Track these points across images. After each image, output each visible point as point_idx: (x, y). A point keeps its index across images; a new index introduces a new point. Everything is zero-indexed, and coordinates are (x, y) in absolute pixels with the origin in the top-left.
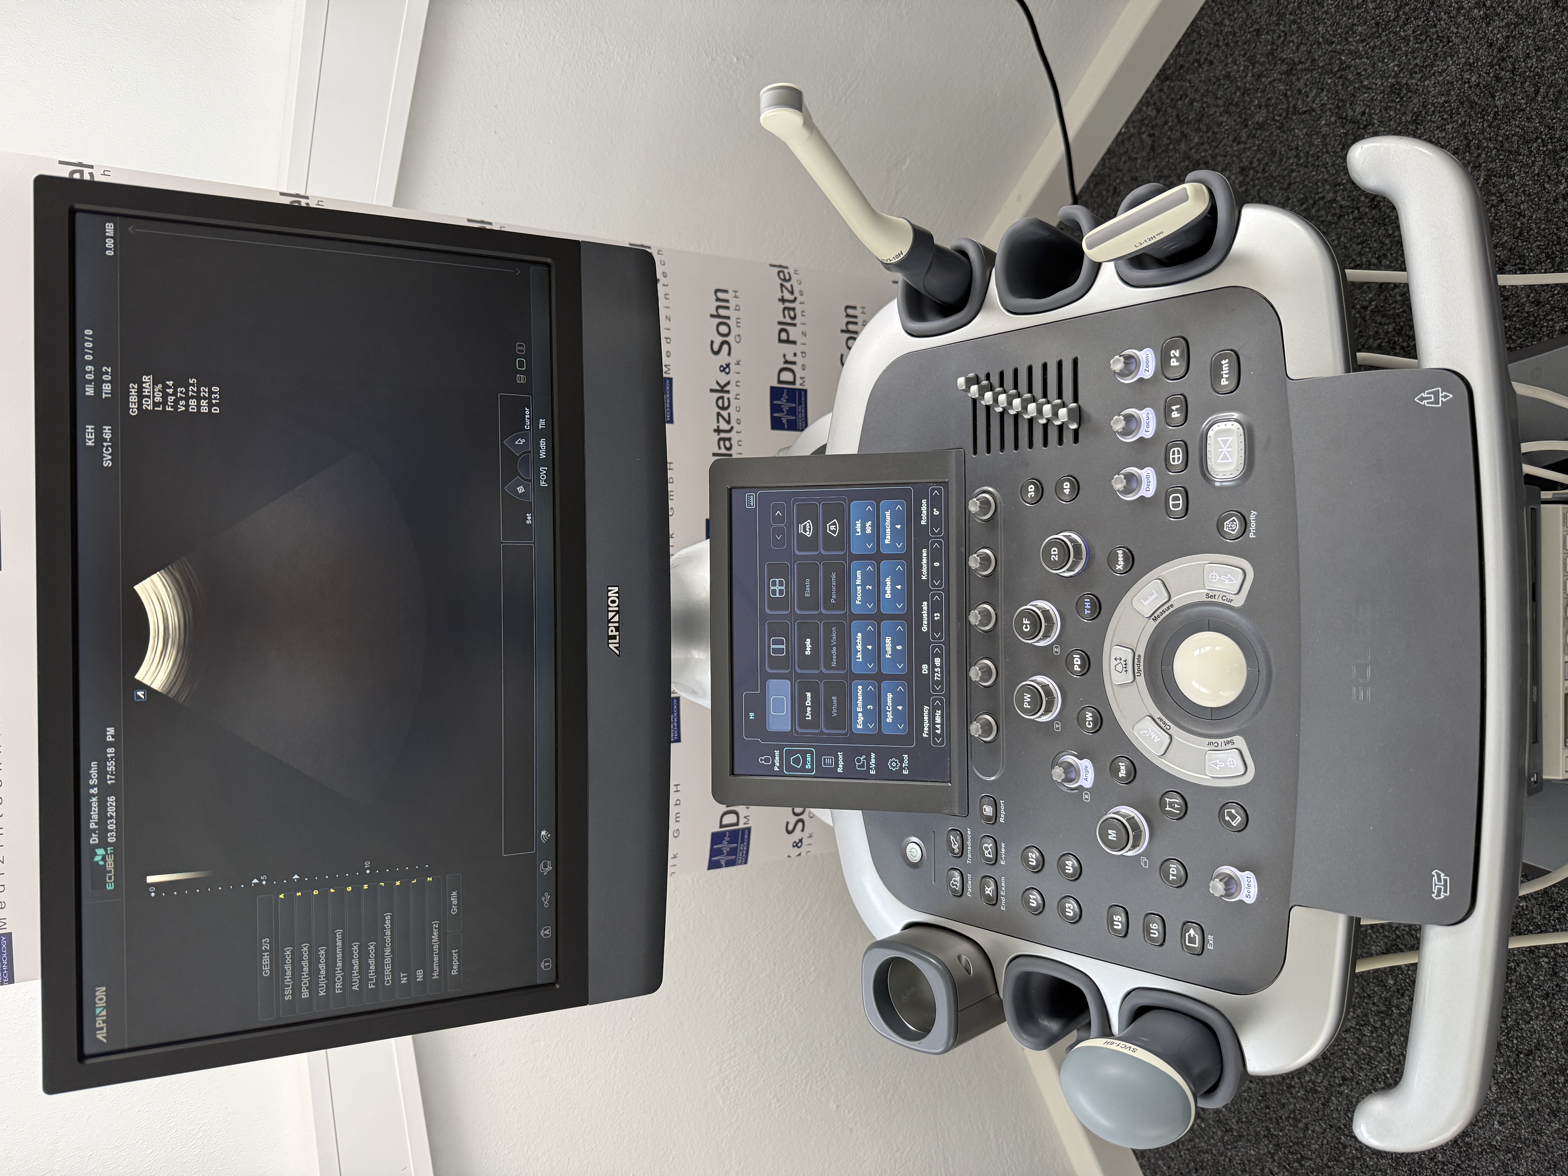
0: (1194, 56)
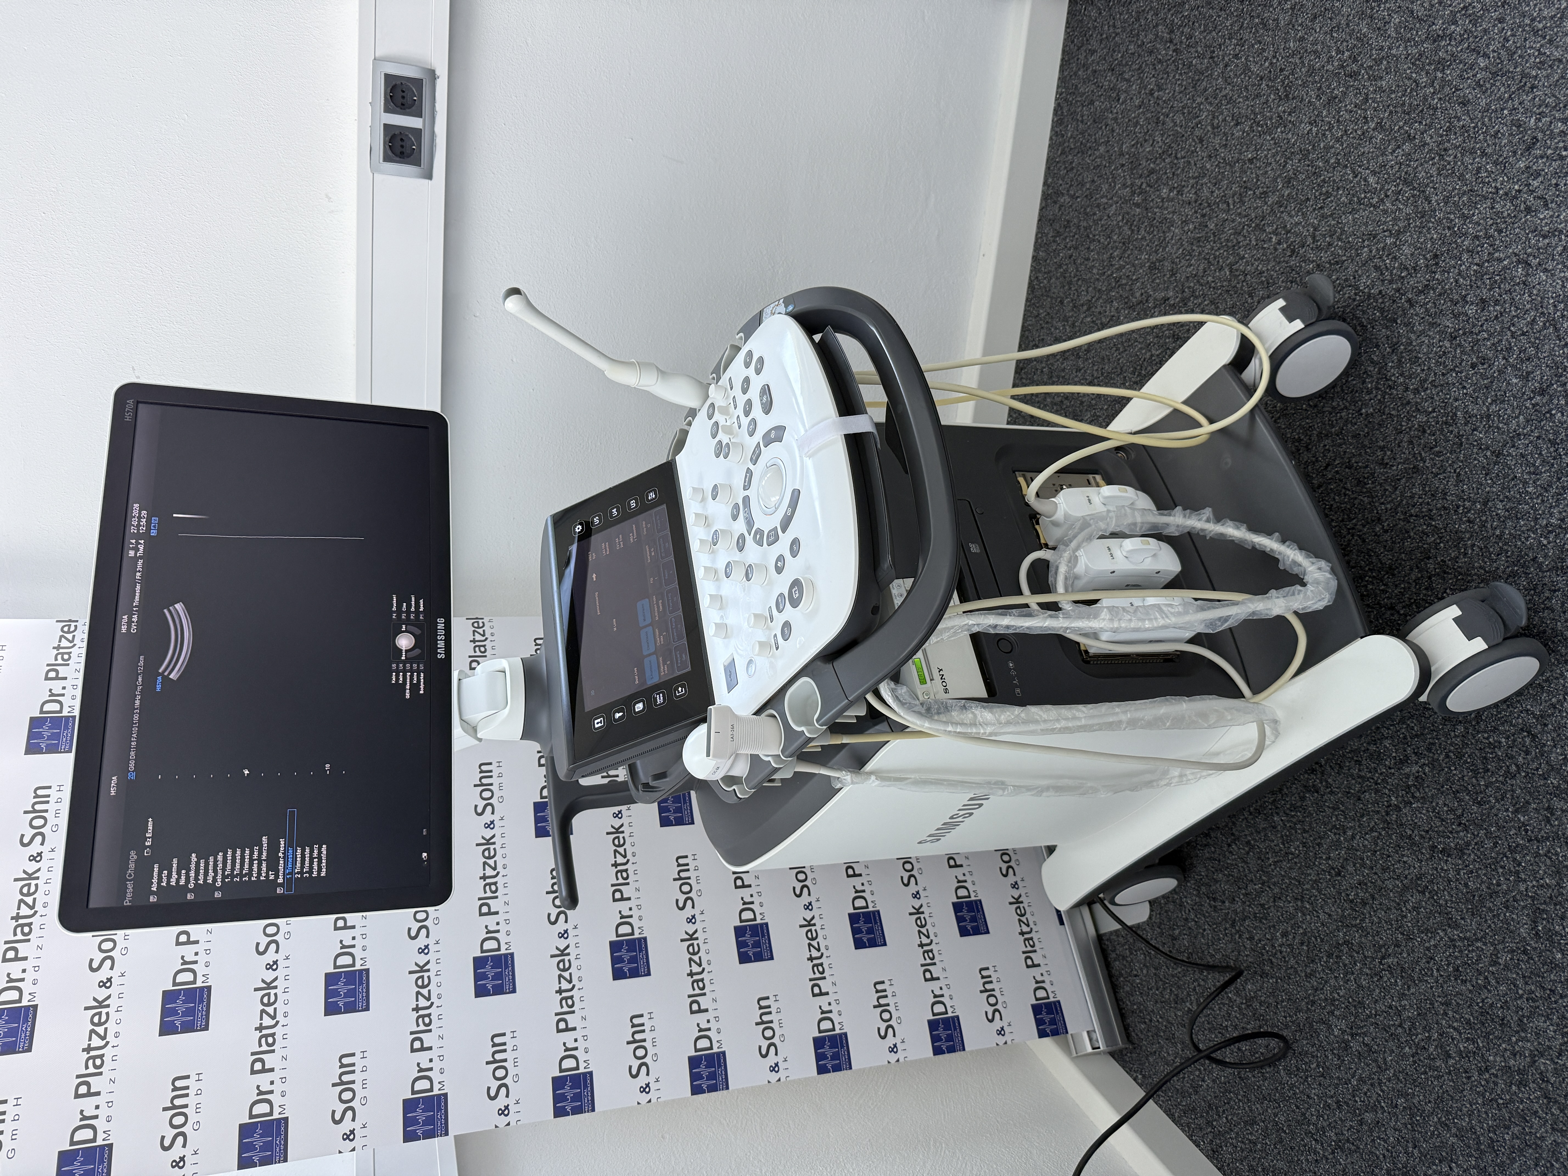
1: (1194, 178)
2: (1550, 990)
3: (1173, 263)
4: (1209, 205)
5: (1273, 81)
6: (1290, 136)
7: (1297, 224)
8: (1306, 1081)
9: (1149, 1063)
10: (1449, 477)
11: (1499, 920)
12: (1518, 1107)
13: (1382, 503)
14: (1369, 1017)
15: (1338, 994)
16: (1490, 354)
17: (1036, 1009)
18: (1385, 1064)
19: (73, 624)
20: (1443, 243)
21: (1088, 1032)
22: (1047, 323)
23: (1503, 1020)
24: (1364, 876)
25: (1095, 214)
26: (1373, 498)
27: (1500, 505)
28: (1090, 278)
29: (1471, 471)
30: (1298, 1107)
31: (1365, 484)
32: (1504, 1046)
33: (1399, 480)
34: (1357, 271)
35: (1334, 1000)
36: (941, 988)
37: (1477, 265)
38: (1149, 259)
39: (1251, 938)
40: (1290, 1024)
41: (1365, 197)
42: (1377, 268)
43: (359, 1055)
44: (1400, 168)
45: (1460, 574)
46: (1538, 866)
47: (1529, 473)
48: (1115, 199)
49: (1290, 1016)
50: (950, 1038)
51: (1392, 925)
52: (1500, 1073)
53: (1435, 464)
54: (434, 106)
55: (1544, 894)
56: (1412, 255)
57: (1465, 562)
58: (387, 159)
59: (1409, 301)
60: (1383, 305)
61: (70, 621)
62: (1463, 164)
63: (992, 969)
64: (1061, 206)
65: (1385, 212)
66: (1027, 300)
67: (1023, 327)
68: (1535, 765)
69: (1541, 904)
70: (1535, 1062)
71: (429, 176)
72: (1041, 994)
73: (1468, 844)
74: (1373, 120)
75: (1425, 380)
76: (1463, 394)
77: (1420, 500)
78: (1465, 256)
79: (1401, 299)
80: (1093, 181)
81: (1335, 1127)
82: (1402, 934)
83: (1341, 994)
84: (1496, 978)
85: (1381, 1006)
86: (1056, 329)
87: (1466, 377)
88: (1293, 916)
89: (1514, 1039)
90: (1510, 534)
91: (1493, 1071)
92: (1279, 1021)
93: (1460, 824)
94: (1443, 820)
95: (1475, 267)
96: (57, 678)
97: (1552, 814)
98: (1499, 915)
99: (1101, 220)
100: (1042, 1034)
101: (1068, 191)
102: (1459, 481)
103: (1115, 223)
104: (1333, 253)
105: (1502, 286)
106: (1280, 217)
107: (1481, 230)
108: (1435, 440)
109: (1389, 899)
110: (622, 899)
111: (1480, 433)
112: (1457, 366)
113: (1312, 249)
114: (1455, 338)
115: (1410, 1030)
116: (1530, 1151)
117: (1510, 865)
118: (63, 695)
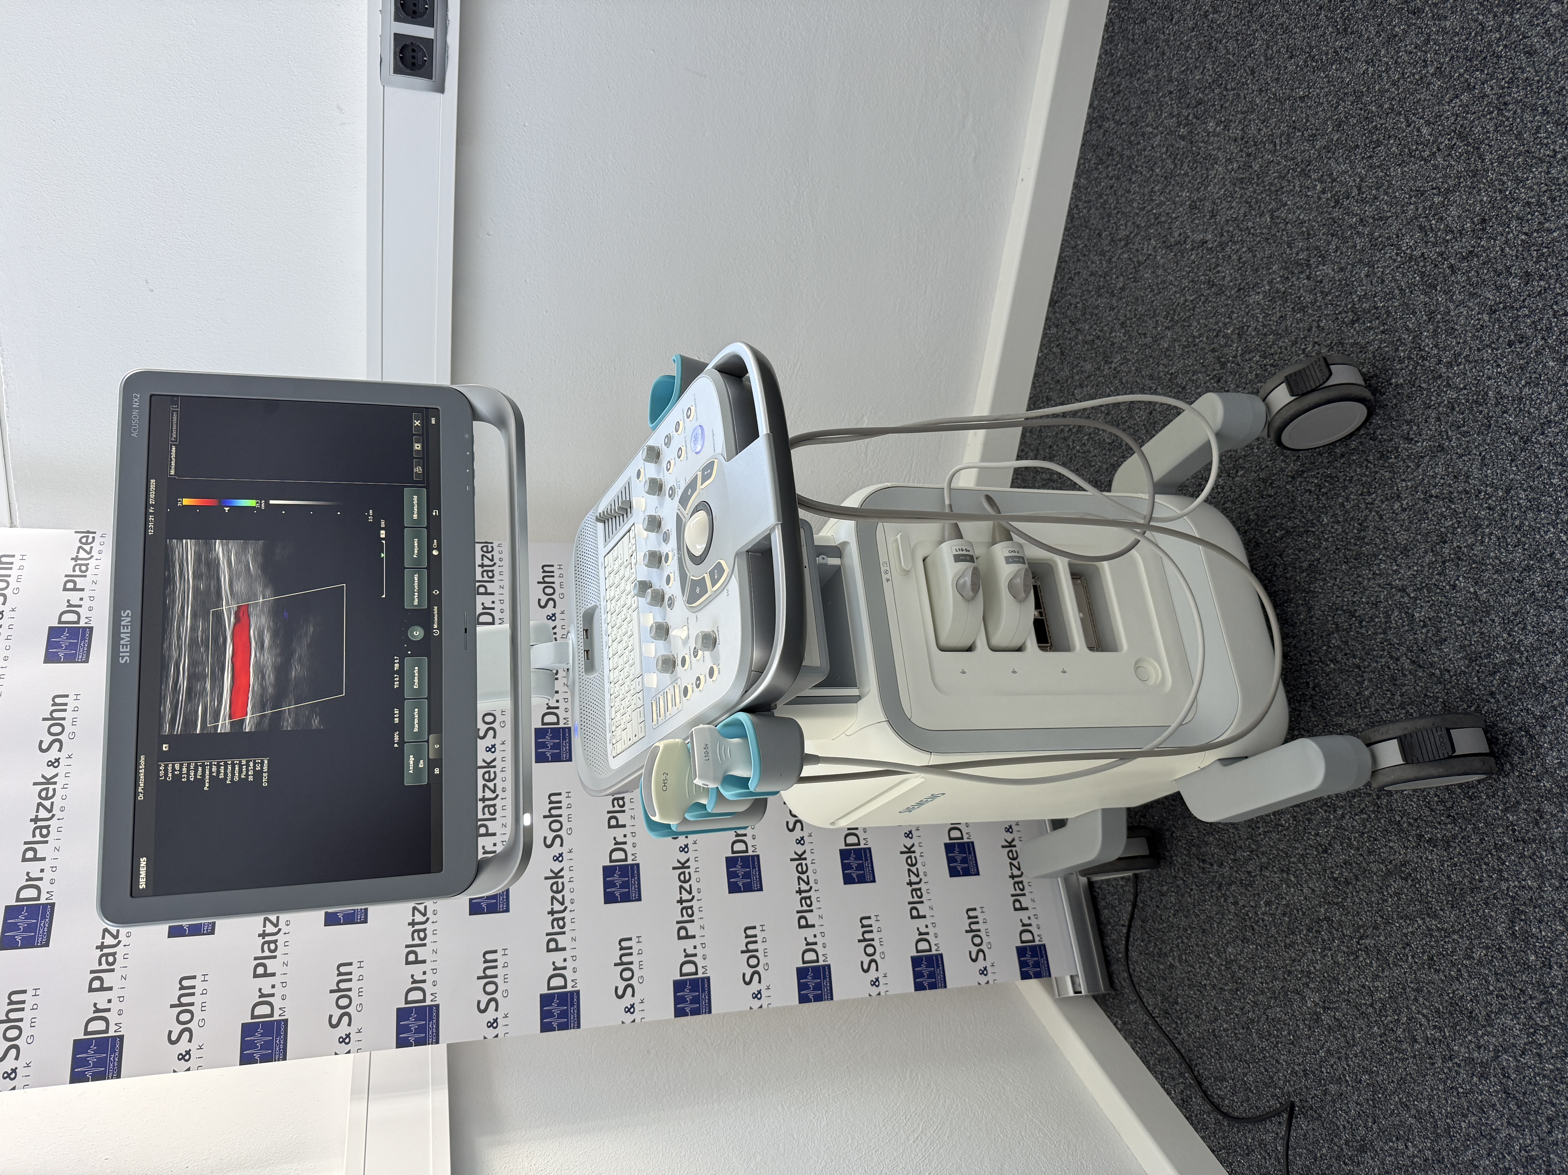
0: (1067, 276)
1: (1242, 113)
2: (1521, 990)
3: (1214, 203)
4: (1255, 145)
5: (1332, 12)
6: (1345, 75)
7: (1345, 172)
8: (1276, 1046)
9: (1130, 1010)
10: (1474, 459)
11: (1477, 915)
12: (1477, 1098)
13: (1404, 480)
14: (1342, 993)
15: (1315, 967)
16: (1529, 332)
17: (1021, 951)
18: (1354, 1040)
19: (91, 535)
20: (1493, 207)
21: (1072, 977)
22: (1084, 255)
23: (1471, 1013)
24: (1350, 856)
25: (1139, 143)
26: (1394, 473)
27: (1523, 495)
28: (1130, 212)
29: (1497, 456)
30: (1266, 1070)
31: (1388, 458)
32: (1469, 1038)
33: (1422, 457)
34: (1400, 230)
35: (1310, 972)
36: (927, 926)
37: (1526, 234)
38: (1190, 198)
39: (1236, 903)
40: (1266, 990)
41: (1417, 149)
42: (1421, 228)
43: (356, 965)
44: (1456, 120)
45: (1475, 562)
46: (1522, 866)
47: (1556, 464)
48: (1160, 129)
49: (1266, 983)
50: (932, 975)
51: (1372, 907)
52: (1463, 1064)
53: (1461, 445)
54: (447, 15)
55: (1525, 895)
56: (1459, 217)
57: (1481, 551)
58: (397, 71)
59: (1451, 267)
60: (1424, 269)
61: (88, 532)
62: (1522, 121)
63: (979, 910)
64: (1106, 131)
65: (1435, 167)
66: (1066, 229)
67: (1060, 257)
68: (1530, 766)
69: (1521, 905)
70: (1498, 1057)
71: (441, 89)
72: (1027, 937)
73: (1454, 837)
74: (1432, 65)
75: (1460, 354)
76: (1497, 372)
77: (1442, 481)
78: (1514, 223)
79: (1443, 264)
80: (1140, 107)
81: (1300, 1094)
82: (1382, 918)
83: (1318, 968)
84: (1469, 972)
85: (1354, 984)
86: (1093, 263)
87: (1502, 355)
88: (1278, 887)
89: (1480, 1032)
90: (1530, 526)
91: (1456, 1060)
92: (1255, 986)
93: (1449, 816)
94: (1432, 810)
95: (1523, 237)
96: (75, 589)
97: (1541, 817)
98: (1477, 911)
99: (1145, 150)
100: (1025, 976)
101: (1114, 116)
102: (1483, 464)
103: (1159, 154)
104: (1378, 208)
105: (1549, 260)
106: (1327, 163)
107: (1533, 197)
108: (1464, 419)
109: (1372, 882)
110: (618, 826)
111: (1510, 416)
112: (1493, 342)
113: (1357, 201)
114: (1495, 312)
115: (1380, 1011)
116: (1485, 1141)
117: (1494, 863)
118: (80, 606)
